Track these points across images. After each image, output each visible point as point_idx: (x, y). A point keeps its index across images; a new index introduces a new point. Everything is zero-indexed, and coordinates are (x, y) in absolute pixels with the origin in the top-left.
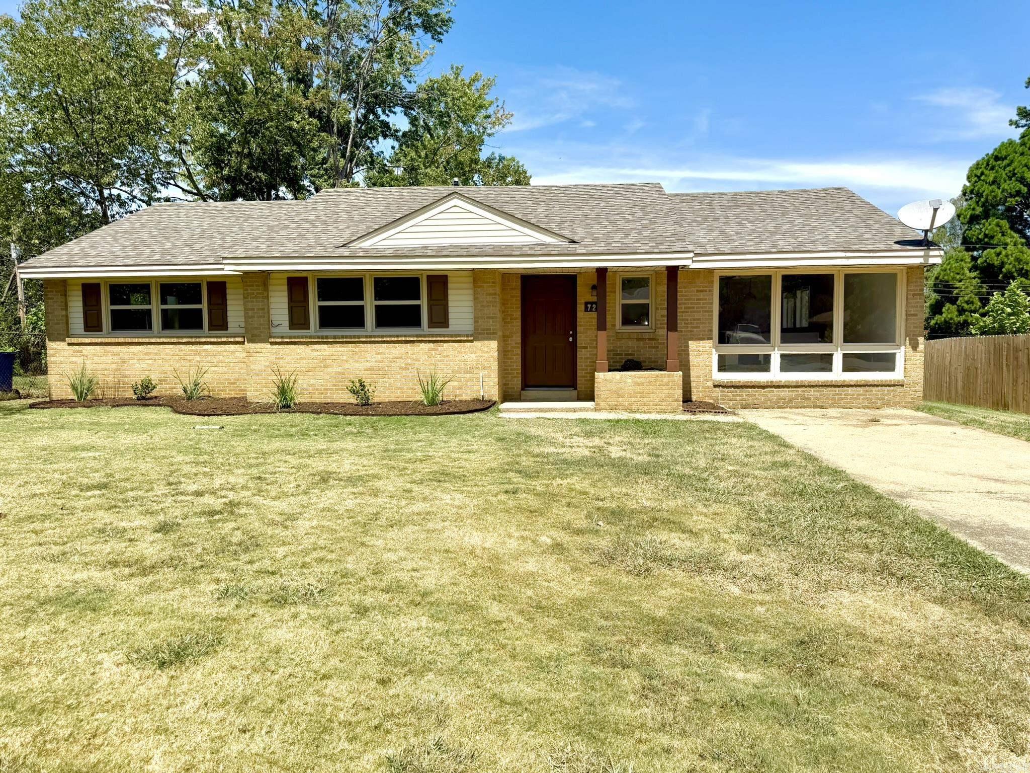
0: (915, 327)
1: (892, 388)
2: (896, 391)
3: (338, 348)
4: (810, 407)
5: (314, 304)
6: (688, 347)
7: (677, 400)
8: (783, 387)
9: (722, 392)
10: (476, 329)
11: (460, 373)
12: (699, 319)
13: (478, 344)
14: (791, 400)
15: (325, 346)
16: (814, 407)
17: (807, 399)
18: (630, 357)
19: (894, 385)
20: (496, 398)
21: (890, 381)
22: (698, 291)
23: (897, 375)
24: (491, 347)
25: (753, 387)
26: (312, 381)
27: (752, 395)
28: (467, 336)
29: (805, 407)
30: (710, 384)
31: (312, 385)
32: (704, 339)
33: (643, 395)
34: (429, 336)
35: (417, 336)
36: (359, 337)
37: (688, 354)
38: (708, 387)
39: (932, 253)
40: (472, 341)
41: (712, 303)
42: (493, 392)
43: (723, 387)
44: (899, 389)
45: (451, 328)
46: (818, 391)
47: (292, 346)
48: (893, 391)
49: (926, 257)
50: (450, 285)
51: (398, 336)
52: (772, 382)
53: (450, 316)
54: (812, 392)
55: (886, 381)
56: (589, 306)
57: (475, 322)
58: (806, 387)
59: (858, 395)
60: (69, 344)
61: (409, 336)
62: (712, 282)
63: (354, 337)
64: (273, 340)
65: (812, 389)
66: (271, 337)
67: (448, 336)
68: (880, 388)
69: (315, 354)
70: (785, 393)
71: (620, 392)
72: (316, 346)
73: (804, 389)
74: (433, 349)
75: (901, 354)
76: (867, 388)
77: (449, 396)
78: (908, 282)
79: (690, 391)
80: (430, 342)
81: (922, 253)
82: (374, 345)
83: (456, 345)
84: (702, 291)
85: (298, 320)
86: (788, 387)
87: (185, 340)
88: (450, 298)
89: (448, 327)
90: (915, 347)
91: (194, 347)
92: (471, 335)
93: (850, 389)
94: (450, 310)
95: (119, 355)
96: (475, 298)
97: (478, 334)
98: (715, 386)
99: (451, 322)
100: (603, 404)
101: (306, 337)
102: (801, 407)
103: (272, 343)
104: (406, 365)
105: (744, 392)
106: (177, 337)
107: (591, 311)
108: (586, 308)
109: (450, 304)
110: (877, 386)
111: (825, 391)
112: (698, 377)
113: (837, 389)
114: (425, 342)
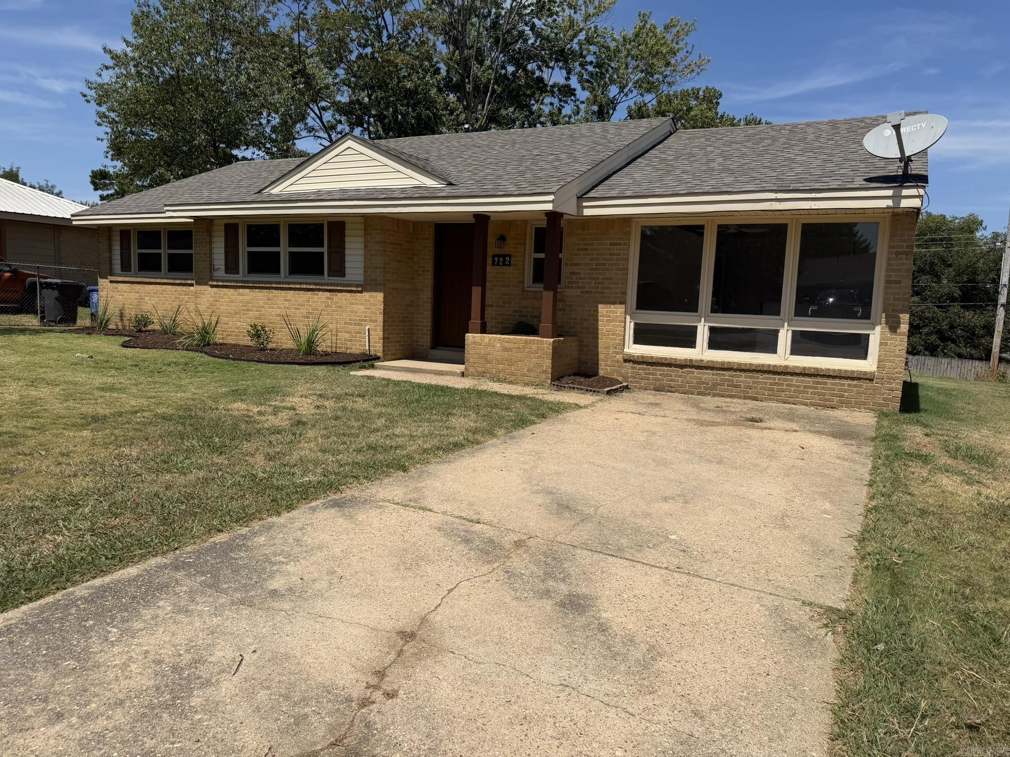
0: (895, 299)
1: (855, 382)
2: (861, 387)
3: (257, 293)
4: (740, 397)
5: (244, 250)
6: (597, 311)
7: (545, 372)
8: (706, 368)
9: (633, 368)
10: (365, 280)
11: (351, 324)
12: (611, 279)
13: (366, 295)
14: (715, 386)
15: (247, 291)
16: (745, 398)
17: (736, 386)
18: (523, 319)
19: (859, 379)
20: (380, 354)
21: (853, 372)
22: (611, 244)
23: (868, 365)
24: (377, 298)
25: (669, 365)
26: (238, 324)
27: (667, 375)
28: (357, 286)
29: (732, 396)
30: (619, 357)
31: (238, 328)
32: (614, 303)
33: (511, 363)
34: (328, 285)
35: (316, 284)
36: (271, 283)
37: (597, 320)
38: (618, 361)
39: (905, 192)
40: (361, 292)
41: (627, 259)
42: (377, 348)
43: (635, 362)
44: (865, 384)
45: (348, 277)
46: (750, 377)
47: (225, 289)
48: (856, 386)
49: (897, 198)
50: (347, 232)
51: (300, 283)
52: (691, 360)
53: (347, 265)
54: (743, 378)
55: (846, 371)
56: (496, 259)
57: (365, 272)
58: (736, 370)
59: (805, 387)
60: (111, 282)
61: (310, 284)
62: (629, 233)
63: (268, 283)
64: (211, 283)
65: (743, 374)
66: (212, 279)
67: (344, 285)
68: (837, 381)
69: (241, 298)
70: (707, 375)
71: (489, 357)
72: (241, 291)
73: (732, 373)
74: (329, 298)
75: (876, 336)
76: (819, 380)
77: (341, 347)
78: (892, 235)
79: (597, 364)
80: (327, 290)
81: (890, 193)
82: (283, 292)
83: (348, 295)
84: (616, 244)
85: (231, 267)
86: (712, 368)
87: (178, 281)
88: (347, 245)
89: (344, 276)
90: (893, 327)
91: (184, 288)
92: (360, 286)
93: (795, 378)
94: (347, 258)
95: (139, 292)
96: (366, 247)
97: (365, 286)
98: (625, 361)
99: (347, 271)
100: (471, 370)
101: (234, 281)
102: (727, 396)
103: (212, 286)
104: (308, 313)
105: (659, 371)
106: (173, 279)
107: (498, 264)
108: (493, 261)
109: (347, 252)
110: (834, 377)
111: (761, 377)
112: (608, 348)
113: (777, 377)
114: (324, 290)
